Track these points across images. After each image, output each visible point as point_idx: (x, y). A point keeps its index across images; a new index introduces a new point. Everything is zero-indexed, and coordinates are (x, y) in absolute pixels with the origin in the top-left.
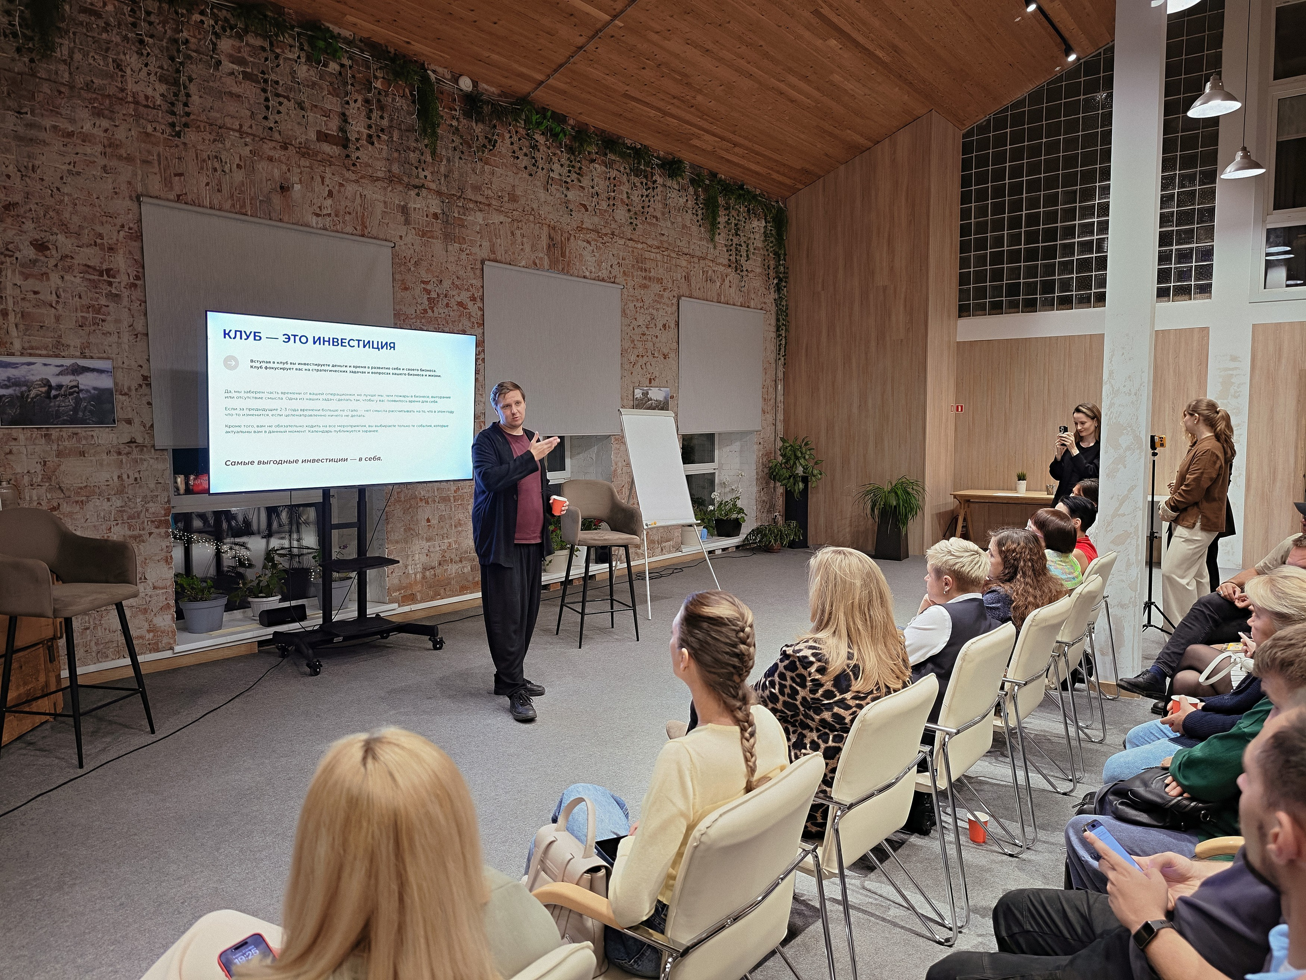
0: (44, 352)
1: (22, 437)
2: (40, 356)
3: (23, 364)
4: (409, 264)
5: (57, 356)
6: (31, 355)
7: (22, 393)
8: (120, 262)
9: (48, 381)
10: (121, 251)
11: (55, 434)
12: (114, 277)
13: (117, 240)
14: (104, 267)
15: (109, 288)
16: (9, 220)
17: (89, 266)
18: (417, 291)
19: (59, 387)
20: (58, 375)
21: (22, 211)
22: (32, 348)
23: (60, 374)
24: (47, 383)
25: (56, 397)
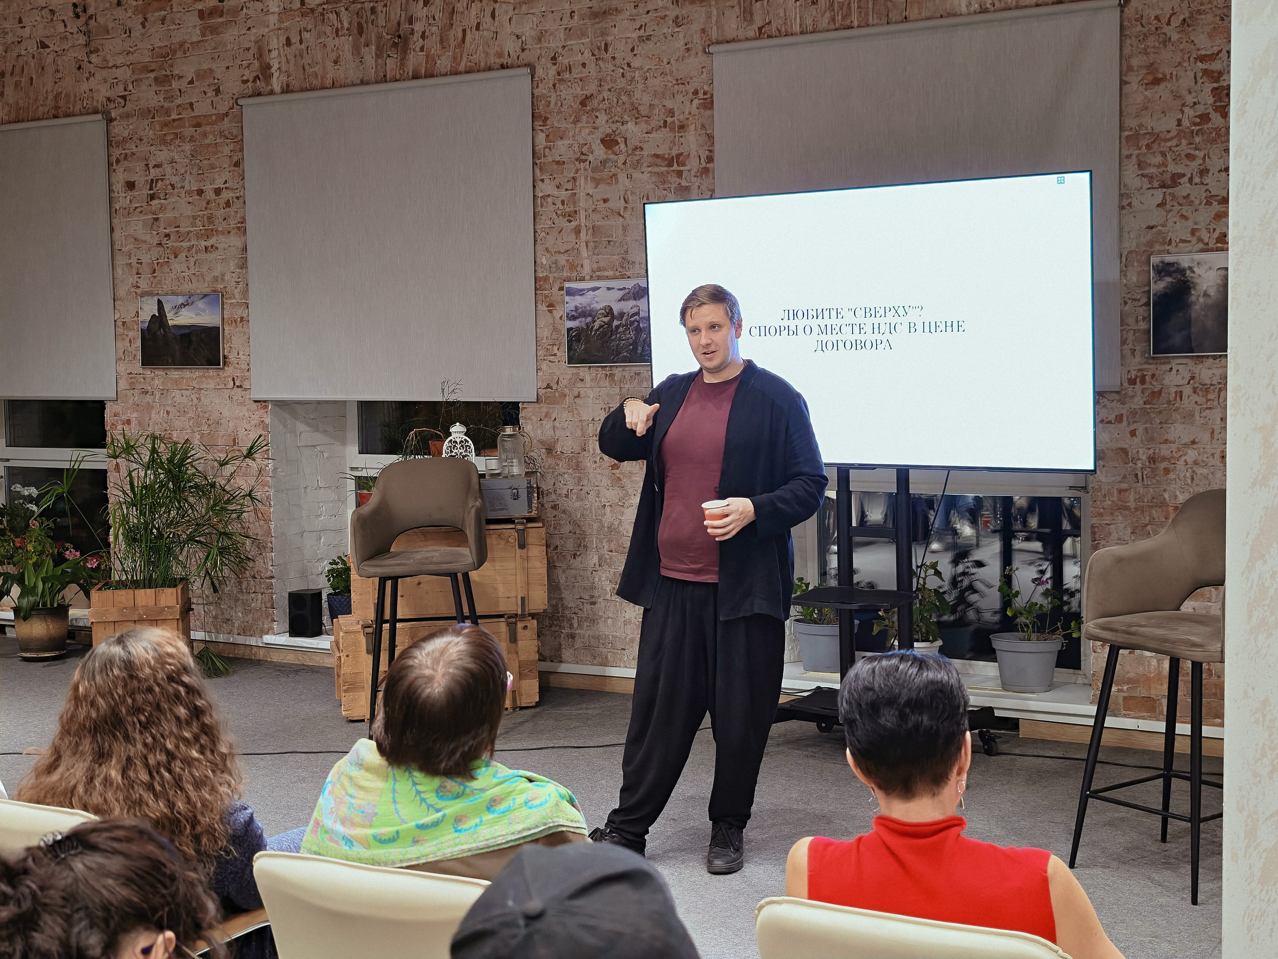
0: (611, 273)
1: (588, 379)
2: (607, 278)
3: (589, 290)
4: (1166, 29)
5: (623, 277)
6: (599, 278)
7: (587, 324)
8: (692, 142)
9: (611, 309)
10: (692, 127)
11: (618, 372)
12: (684, 165)
13: (690, 114)
14: (674, 152)
15: (678, 180)
16: (584, 118)
17: (656, 156)
18: (1186, 81)
19: (622, 315)
20: (620, 300)
21: (595, 102)
22: (599, 269)
23: (622, 299)
24: (609, 312)
25: (617, 327)
